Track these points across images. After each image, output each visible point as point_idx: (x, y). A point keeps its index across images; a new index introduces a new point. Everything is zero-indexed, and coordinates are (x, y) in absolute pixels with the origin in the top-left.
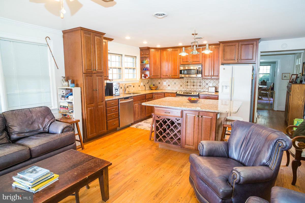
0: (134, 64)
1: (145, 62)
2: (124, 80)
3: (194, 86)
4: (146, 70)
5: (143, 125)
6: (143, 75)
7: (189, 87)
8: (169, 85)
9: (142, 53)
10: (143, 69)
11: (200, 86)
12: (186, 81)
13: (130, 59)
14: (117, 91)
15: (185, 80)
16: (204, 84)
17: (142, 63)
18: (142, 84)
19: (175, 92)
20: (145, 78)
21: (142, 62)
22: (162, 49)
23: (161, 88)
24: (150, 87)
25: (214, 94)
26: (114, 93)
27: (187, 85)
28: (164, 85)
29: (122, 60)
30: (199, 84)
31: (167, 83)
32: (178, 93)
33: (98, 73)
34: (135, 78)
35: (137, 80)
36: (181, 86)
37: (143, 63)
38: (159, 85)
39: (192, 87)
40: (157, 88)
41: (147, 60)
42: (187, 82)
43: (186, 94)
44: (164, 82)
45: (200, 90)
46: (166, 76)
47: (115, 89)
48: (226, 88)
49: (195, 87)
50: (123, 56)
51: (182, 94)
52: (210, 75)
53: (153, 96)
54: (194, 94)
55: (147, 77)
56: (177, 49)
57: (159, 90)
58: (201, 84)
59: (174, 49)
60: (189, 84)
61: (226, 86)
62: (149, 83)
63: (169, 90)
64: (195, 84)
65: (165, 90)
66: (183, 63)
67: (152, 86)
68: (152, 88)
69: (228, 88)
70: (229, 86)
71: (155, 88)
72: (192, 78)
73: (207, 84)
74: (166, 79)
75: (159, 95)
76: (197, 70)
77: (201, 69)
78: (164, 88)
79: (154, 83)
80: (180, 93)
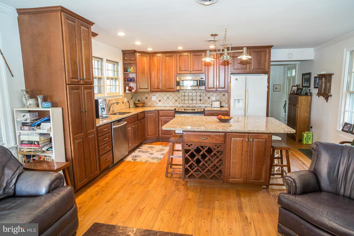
0: (116, 72)
1: (131, 69)
2: (106, 95)
3: (192, 100)
4: (131, 81)
5: (141, 156)
6: (127, 88)
7: (186, 102)
8: (160, 101)
9: (126, 59)
10: (127, 80)
11: (200, 100)
12: (183, 95)
13: (110, 66)
14: (103, 111)
15: (181, 93)
16: (205, 98)
17: (125, 71)
18: (126, 100)
19: (173, 109)
20: (130, 92)
21: (125, 70)
22: (152, 54)
23: (149, 104)
24: (135, 104)
25: (219, 109)
26: (100, 114)
27: (184, 100)
28: (152, 100)
29: (102, 66)
30: (199, 98)
31: (157, 98)
32: (177, 110)
33: (86, 84)
34: (117, 91)
35: (120, 94)
36: (176, 101)
37: (127, 71)
38: (146, 101)
39: (190, 102)
40: (144, 105)
41: (132, 68)
42: (185, 96)
43: (187, 111)
44: (152, 97)
45: (200, 105)
46: (157, 88)
47: (102, 108)
48: (239, 102)
49: (194, 102)
50: (105, 61)
51: (183, 110)
52: (215, 87)
53: (145, 115)
54: (197, 111)
55: (133, 91)
56: (171, 54)
57: (147, 107)
58: (202, 98)
59: (168, 55)
60: (186, 98)
61: (238, 100)
62: (134, 98)
63: (160, 107)
64: (194, 98)
65: (155, 106)
66: (181, 72)
67: (137, 102)
68: (138, 105)
69: (241, 101)
70: (243, 100)
71: (142, 105)
72: (191, 91)
73: (209, 98)
74: (155, 93)
75: (152, 114)
76: (199, 81)
77: (204, 80)
78: (153, 104)
79: (139, 98)
80: (180, 110)
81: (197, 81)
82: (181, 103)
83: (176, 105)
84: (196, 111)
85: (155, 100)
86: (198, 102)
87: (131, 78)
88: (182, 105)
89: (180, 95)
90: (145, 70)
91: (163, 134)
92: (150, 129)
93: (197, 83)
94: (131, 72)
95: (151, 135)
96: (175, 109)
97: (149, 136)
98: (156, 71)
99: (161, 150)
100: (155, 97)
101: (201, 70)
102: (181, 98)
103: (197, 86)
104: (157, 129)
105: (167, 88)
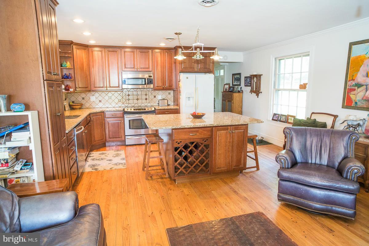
3: (137, 99)
4: (67, 79)
6: (63, 87)
7: (131, 101)
8: (100, 101)
9: (60, 51)
11: (146, 99)
12: (127, 94)
15: (125, 92)
16: (150, 97)
19: (122, 109)
20: (67, 92)
22: (91, 47)
23: (87, 105)
24: (70, 106)
25: (166, 108)
27: (129, 100)
28: (91, 100)
30: (144, 97)
31: (96, 98)
32: (126, 110)
36: (120, 101)
38: (83, 102)
39: (135, 101)
41: (68, 63)
42: (129, 95)
43: (138, 111)
44: (91, 97)
45: (146, 104)
46: (99, 87)
48: (189, 100)
49: (140, 101)
51: (133, 110)
53: (91, 118)
54: (148, 110)
55: (71, 90)
56: (115, 50)
57: (85, 109)
58: (147, 97)
59: (111, 49)
60: (131, 97)
61: (189, 98)
62: (68, 99)
63: (101, 108)
64: (139, 97)
65: (94, 108)
66: (126, 69)
67: (71, 104)
68: (75, 107)
69: (191, 99)
70: (193, 97)
71: (80, 106)
72: (135, 90)
73: (155, 97)
74: (94, 93)
75: (98, 116)
76: (147, 79)
77: (152, 78)
78: (92, 105)
79: (73, 99)
80: (129, 110)
81: (145, 79)
82: (125, 103)
83: (120, 105)
84: (147, 110)
85: (95, 100)
86: (144, 101)
87: (67, 74)
88: (126, 105)
89: (124, 94)
90: (84, 66)
91: (110, 138)
92: (97, 134)
93: (145, 81)
94: (67, 68)
95: (98, 140)
96: (124, 110)
97: (95, 141)
98: (97, 67)
99: (117, 155)
100: (95, 97)
101: (148, 68)
102: (124, 97)
103: (145, 84)
104: (104, 133)
105: (110, 87)
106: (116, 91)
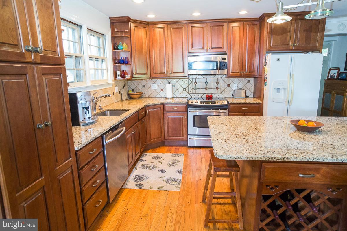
0: (102, 50)
1: (124, 46)
2: (89, 84)
3: (206, 89)
4: (123, 63)
6: (118, 73)
7: (198, 91)
8: (162, 90)
9: (116, 30)
10: (118, 62)
11: (217, 88)
12: (194, 82)
13: (93, 40)
14: (85, 113)
15: (191, 79)
16: (223, 86)
17: (114, 49)
18: (116, 90)
19: (185, 101)
20: (122, 79)
21: (115, 47)
23: (148, 94)
24: (129, 95)
26: (81, 119)
27: (195, 89)
28: (152, 89)
29: (80, 38)
30: (215, 86)
31: (158, 86)
32: (190, 103)
34: (105, 78)
35: (109, 82)
36: (184, 90)
37: (118, 49)
38: (143, 90)
39: (204, 91)
40: (140, 96)
41: (125, 44)
42: (196, 83)
43: (205, 104)
44: (152, 85)
45: (217, 95)
46: (160, 73)
47: (83, 108)
48: (278, 92)
49: (209, 91)
51: (198, 104)
53: (146, 112)
54: (219, 104)
55: (127, 77)
56: (180, 25)
57: (145, 98)
58: (219, 86)
59: (175, 26)
60: (198, 86)
61: (279, 88)
62: (126, 87)
63: (162, 98)
64: (209, 86)
65: (155, 98)
66: (193, 51)
67: (131, 92)
68: (133, 96)
69: (282, 91)
70: (285, 88)
71: (138, 96)
72: (204, 76)
73: (229, 86)
74: (156, 79)
75: (156, 109)
76: (220, 62)
77: (226, 61)
78: (153, 94)
79: (133, 87)
80: (194, 103)
81: (217, 62)
82: (191, 92)
83: (185, 95)
84: (217, 104)
85: (156, 88)
86: (215, 91)
87: (123, 58)
88: (192, 95)
89: (190, 82)
90: (143, 47)
91: (170, 136)
92: (153, 130)
93: (217, 65)
94: (124, 50)
95: (155, 139)
96: (187, 102)
97: (151, 139)
98: (158, 49)
99: (174, 163)
100: (156, 85)
101: (222, 48)
102: (190, 86)
103: (217, 69)
104: (163, 130)
105: (173, 73)
106: (181, 78)
